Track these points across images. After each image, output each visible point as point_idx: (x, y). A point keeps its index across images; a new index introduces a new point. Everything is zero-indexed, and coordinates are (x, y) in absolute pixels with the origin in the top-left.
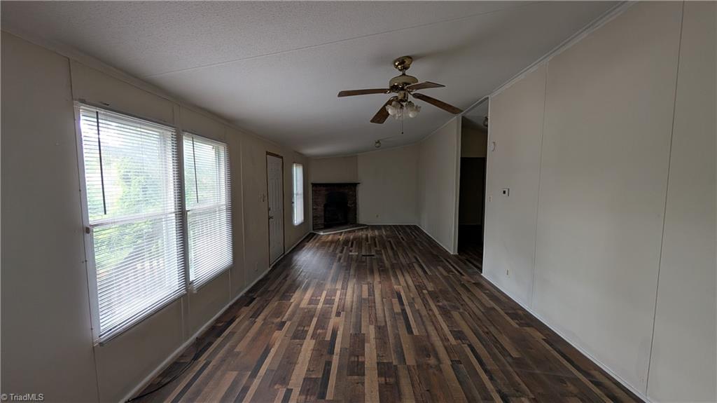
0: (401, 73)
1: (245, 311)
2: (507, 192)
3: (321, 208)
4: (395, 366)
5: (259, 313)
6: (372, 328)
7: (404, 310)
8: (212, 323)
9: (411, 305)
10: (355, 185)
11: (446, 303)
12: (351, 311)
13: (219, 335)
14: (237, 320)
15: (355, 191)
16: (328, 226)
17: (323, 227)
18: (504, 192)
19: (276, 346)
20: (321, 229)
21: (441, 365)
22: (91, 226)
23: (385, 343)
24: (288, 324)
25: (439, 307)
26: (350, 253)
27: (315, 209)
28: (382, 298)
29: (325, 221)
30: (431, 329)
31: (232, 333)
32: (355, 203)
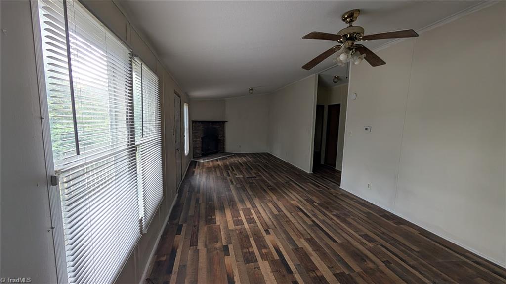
0: (348, 25)
1: (181, 240)
2: (369, 130)
3: (199, 140)
4: (348, 275)
5: (195, 240)
6: (303, 240)
7: (313, 221)
8: (153, 258)
9: (315, 215)
10: (224, 122)
11: (336, 212)
12: (276, 227)
13: (170, 271)
14: (179, 251)
15: (224, 127)
16: (205, 154)
17: (201, 155)
18: (366, 129)
19: (236, 273)
20: (199, 157)
21: (379, 267)
22: (56, 172)
23: (324, 253)
24: (230, 247)
25: (334, 215)
26: (236, 176)
27: (196, 141)
28: (291, 213)
29: (202, 150)
30: (345, 235)
31: (183, 267)
32: (224, 136)
